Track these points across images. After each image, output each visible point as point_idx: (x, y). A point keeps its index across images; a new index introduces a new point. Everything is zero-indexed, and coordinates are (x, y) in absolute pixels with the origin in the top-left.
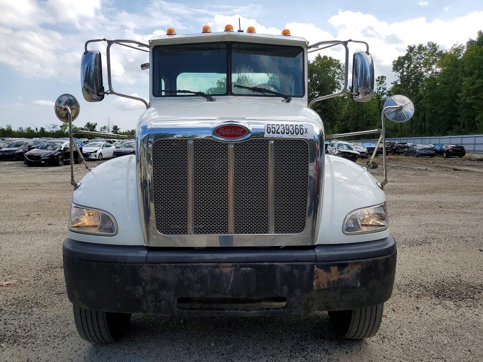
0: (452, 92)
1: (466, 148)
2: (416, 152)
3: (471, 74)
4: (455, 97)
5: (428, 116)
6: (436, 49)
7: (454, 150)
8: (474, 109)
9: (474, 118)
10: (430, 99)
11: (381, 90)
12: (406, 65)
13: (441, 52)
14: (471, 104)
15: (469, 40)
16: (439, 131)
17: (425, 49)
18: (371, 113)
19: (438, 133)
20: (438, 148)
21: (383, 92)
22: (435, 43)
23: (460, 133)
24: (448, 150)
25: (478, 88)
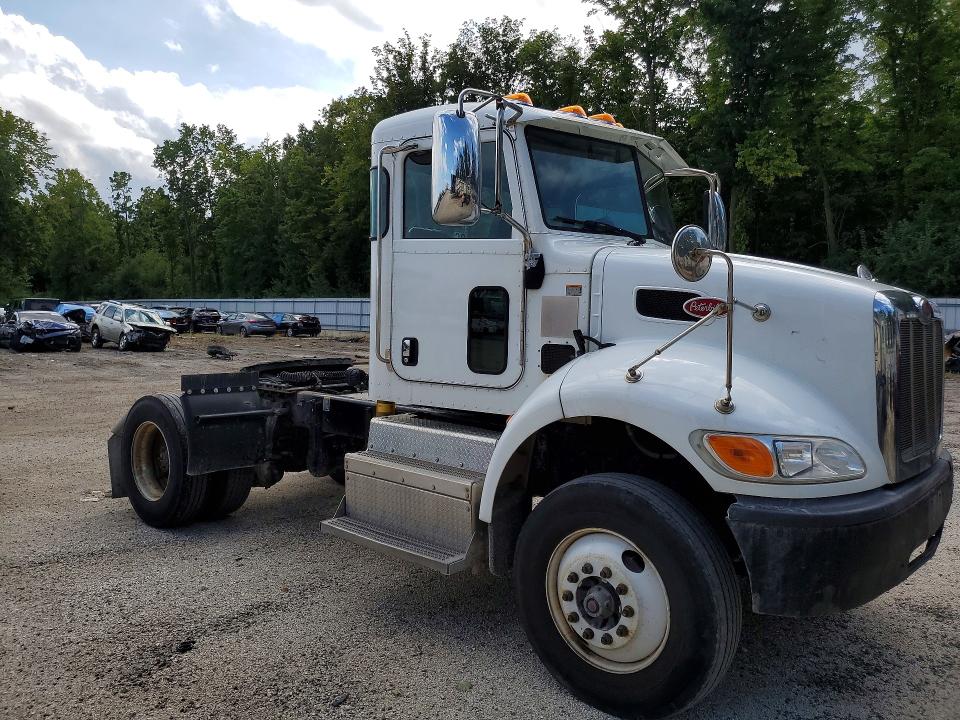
0: (265, 221)
1: (323, 320)
2: (243, 327)
3: (298, 195)
4: (270, 230)
5: (224, 260)
6: (231, 140)
7: (305, 324)
8: (303, 255)
9: (304, 269)
10: (228, 230)
11: (121, 201)
12: (179, 160)
13: (240, 147)
14: (298, 246)
15: (286, 136)
16: (248, 290)
17: (212, 136)
18: (101, 246)
19: (246, 292)
20: (277, 320)
21: (125, 204)
22: (229, 128)
23: (283, 294)
24: (296, 324)
25: (311, 220)
